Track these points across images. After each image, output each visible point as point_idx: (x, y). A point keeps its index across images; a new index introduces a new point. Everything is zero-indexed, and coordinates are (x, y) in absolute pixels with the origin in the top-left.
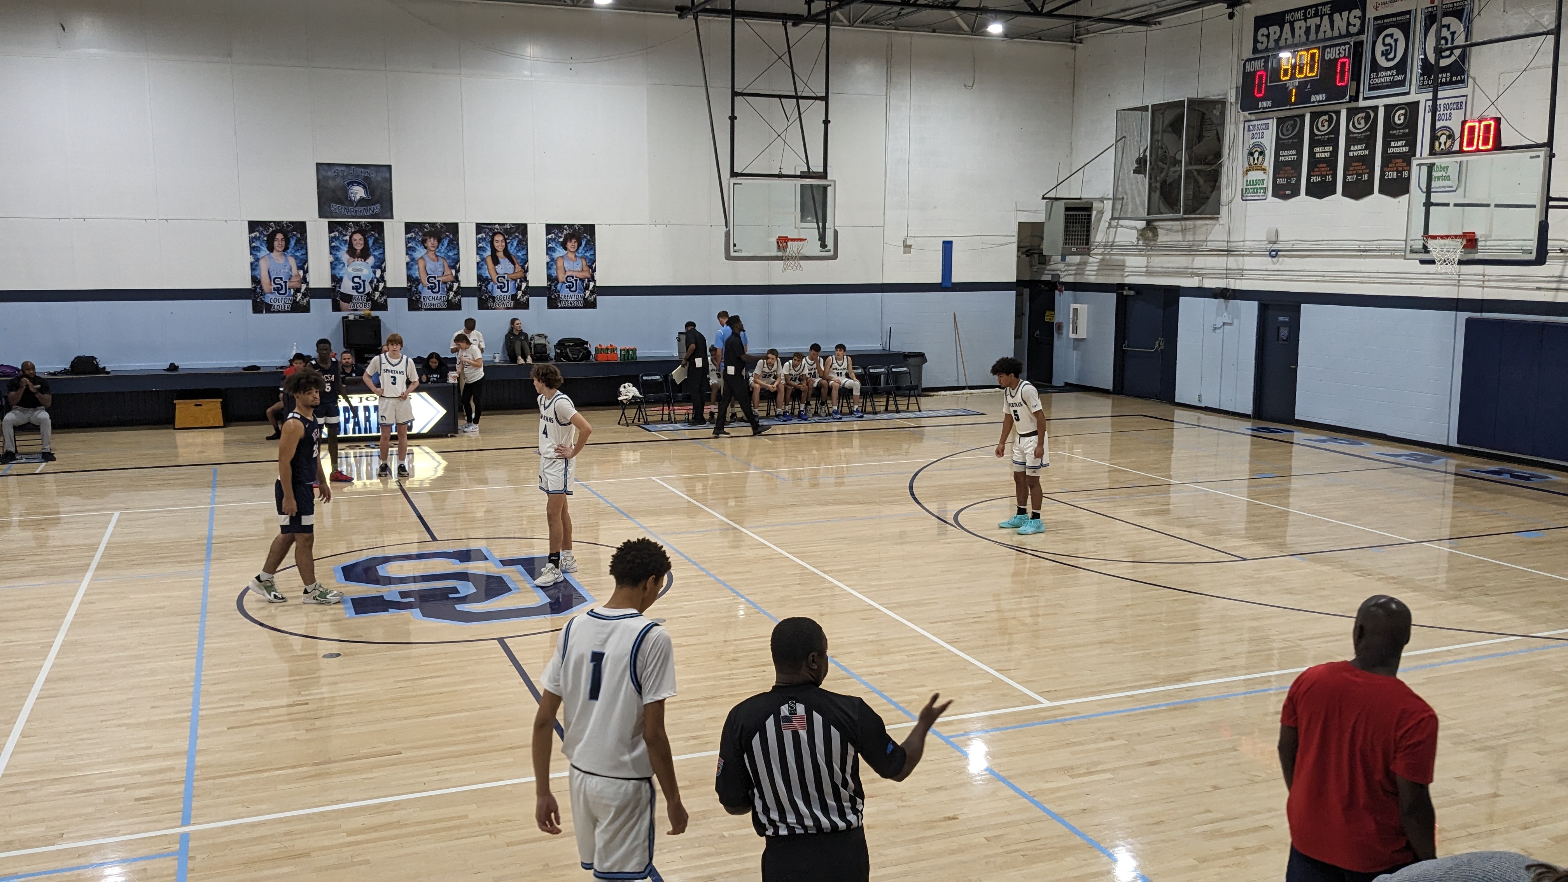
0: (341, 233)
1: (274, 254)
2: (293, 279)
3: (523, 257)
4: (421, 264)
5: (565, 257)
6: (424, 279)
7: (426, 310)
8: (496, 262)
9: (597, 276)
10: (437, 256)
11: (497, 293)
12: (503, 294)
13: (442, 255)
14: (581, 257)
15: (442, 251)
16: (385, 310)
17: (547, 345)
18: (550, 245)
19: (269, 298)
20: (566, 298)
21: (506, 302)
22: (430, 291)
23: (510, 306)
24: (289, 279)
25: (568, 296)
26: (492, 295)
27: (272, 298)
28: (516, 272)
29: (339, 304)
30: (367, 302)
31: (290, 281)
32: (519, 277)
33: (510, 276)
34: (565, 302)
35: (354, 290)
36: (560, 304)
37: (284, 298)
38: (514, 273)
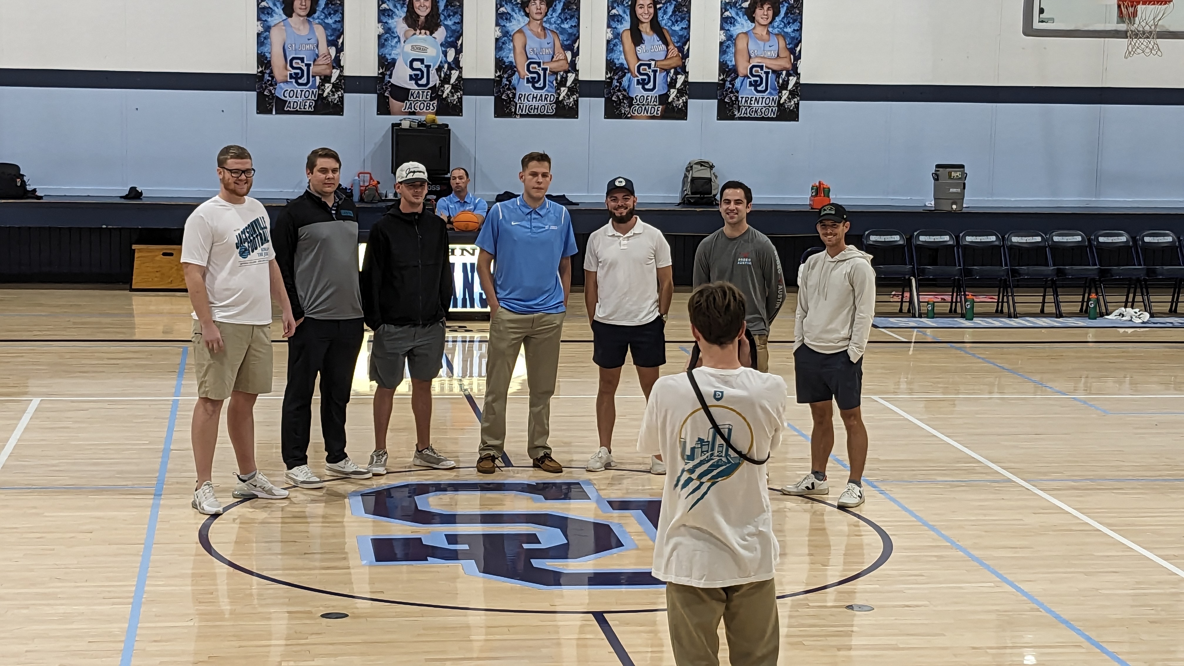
1: (294, 21)
2: (320, 61)
3: (681, 33)
4: (518, 40)
5: (751, 34)
6: (522, 67)
7: (522, 116)
8: (637, 39)
9: (802, 67)
10: (544, 29)
11: (637, 91)
12: (646, 94)
13: (553, 27)
14: (776, 35)
15: (553, 20)
16: (459, 115)
17: (713, 180)
18: (727, 14)
19: (283, 89)
20: (749, 103)
21: (652, 107)
22: (530, 85)
23: (657, 114)
24: (315, 61)
25: (754, 99)
26: (628, 94)
27: (287, 90)
28: (669, 57)
29: (388, 103)
30: (431, 100)
31: (316, 63)
32: (674, 65)
33: (658, 63)
34: (746, 109)
35: (413, 82)
36: (739, 112)
37: (305, 90)
38: (665, 58)
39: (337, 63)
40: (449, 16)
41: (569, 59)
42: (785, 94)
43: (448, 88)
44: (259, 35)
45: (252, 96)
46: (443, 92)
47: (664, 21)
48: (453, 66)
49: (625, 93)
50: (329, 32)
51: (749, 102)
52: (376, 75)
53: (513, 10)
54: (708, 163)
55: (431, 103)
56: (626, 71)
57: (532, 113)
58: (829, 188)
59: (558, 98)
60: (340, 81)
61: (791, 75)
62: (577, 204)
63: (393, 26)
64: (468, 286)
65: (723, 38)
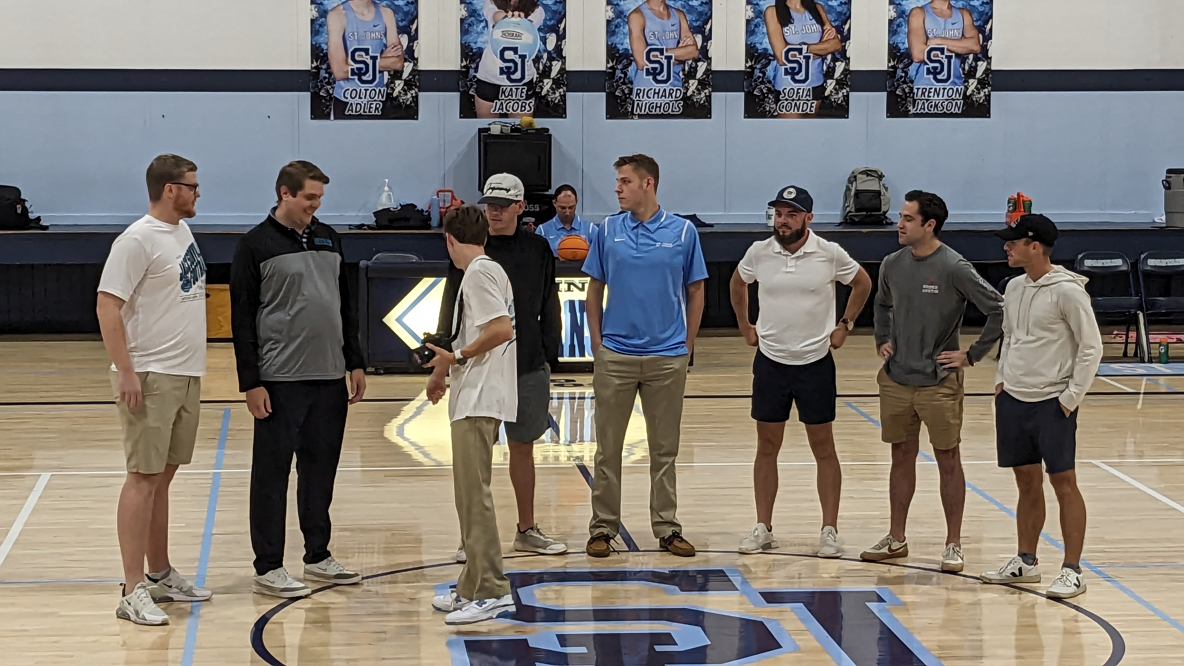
1: (356, 3)
2: (390, 52)
3: (839, 9)
4: (635, 22)
5: (929, 8)
6: (640, 53)
7: (641, 116)
8: (785, 18)
9: (994, 48)
10: (667, 7)
11: (785, 83)
12: (796, 86)
13: (678, 5)
14: (961, 9)
16: (562, 117)
17: (882, 194)
19: (343, 88)
20: (926, 96)
21: (804, 103)
22: (651, 77)
23: (811, 111)
24: (382, 52)
25: (933, 90)
26: (773, 86)
27: (348, 90)
28: (825, 39)
29: (474, 102)
30: (527, 99)
31: (383, 56)
32: (832, 50)
33: (812, 47)
34: (924, 103)
35: (505, 76)
36: (914, 107)
37: (370, 89)
38: (820, 41)
39: (410, 55)
41: (699, 44)
42: (973, 84)
43: (547, 84)
44: (313, 21)
45: (304, 98)
46: (542, 88)
48: (554, 55)
49: (770, 86)
50: (400, 16)
51: (926, 94)
52: (459, 68)
54: (876, 171)
55: (528, 102)
56: (771, 58)
57: (654, 113)
58: (1030, 201)
59: (685, 93)
60: (414, 76)
61: (979, 59)
62: (711, 226)
63: (479, 8)
64: (576, 329)
65: (894, 14)
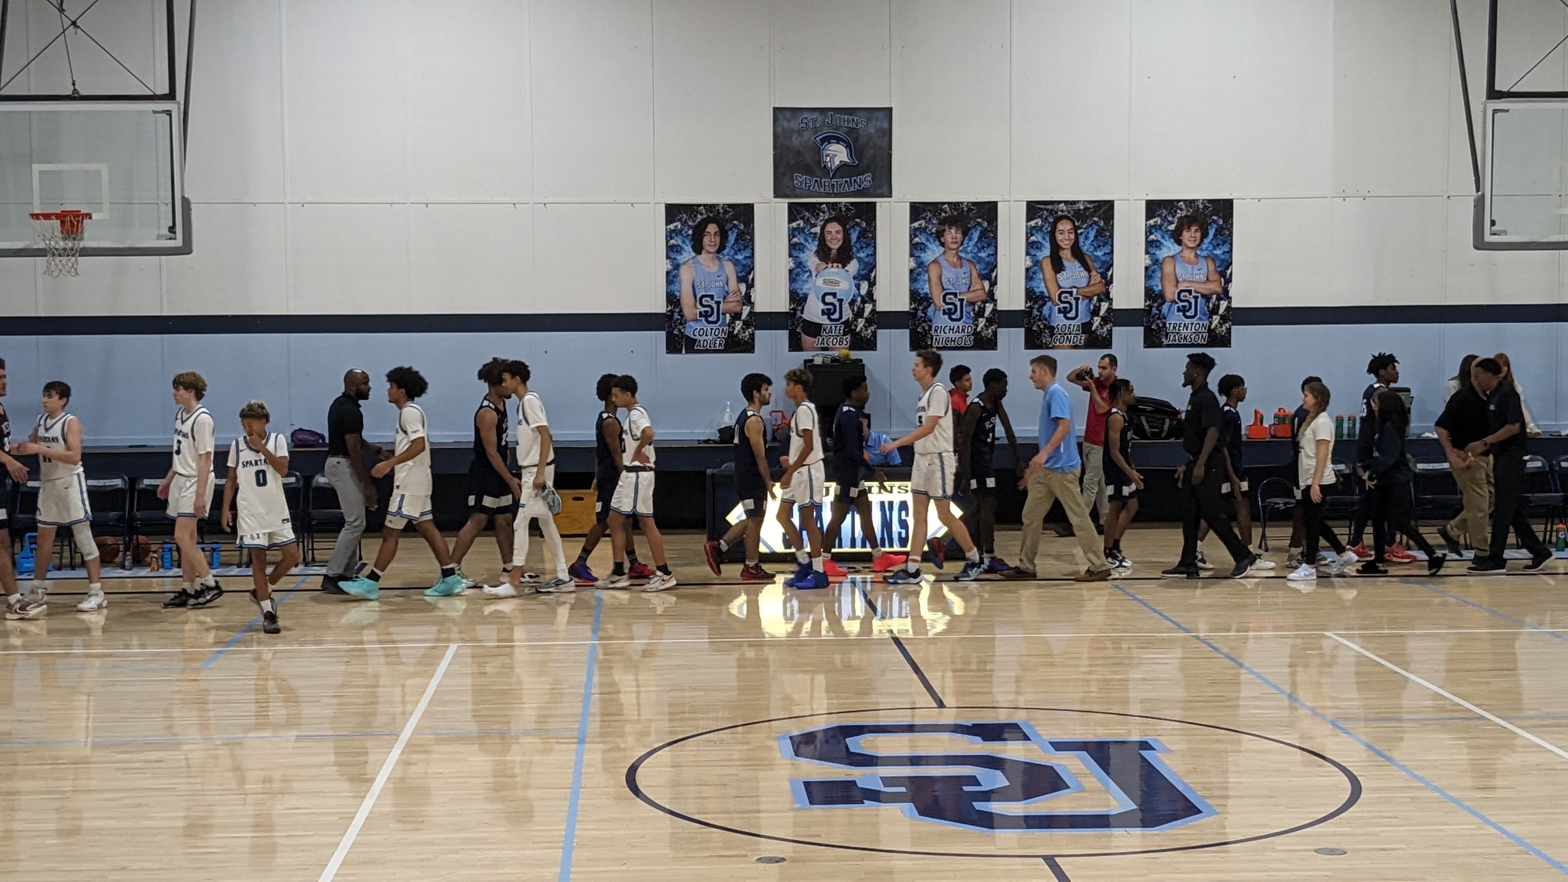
0: (807, 221)
1: (703, 257)
2: (731, 298)
3: (1104, 258)
4: (934, 271)
5: (1178, 257)
6: (938, 297)
7: (939, 349)
8: (1058, 266)
9: (1234, 290)
10: (960, 258)
11: (1059, 320)
12: (1068, 322)
13: (969, 256)
14: (1205, 257)
15: (969, 249)
16: (872, 350)
18: (1152, 237)
19: (692, 328)
20: (1177, 330)
21: (1075, 336)
22: (946, 316)
23: (1079, 343)
24: (725, 298)
25: (1182, 325)
26: (1049, 323)
27: (697, 329)
28: (1092, 283)
29: (800, 338)
30: (844, 335)
31: (726, 300)
32: (1098, 292)
33: (1080, 290)
34: (1175, 336)
35: (826, 317)
36: (1167, 339)
37: (715, 328)
38: (1088, 285)
39: (747, 300)
40: (862, 248)
41: (987, 288)
42: (1216, 319)
43: (861, 323)
44: (668, 273)
45: (661, 336)
46: (856, 326)
47: (1086, 246)
48: (867, 299)
50: (739, 268)
51: (1177, 328)
52: (788, 310)
53: (928, 240)
55: (845, 338)
57: (949, 345)
60: (751, 318)
61: (1222, 299)
63: (804, 260)
65: (1149, 262)
